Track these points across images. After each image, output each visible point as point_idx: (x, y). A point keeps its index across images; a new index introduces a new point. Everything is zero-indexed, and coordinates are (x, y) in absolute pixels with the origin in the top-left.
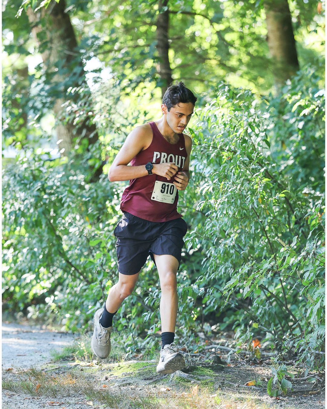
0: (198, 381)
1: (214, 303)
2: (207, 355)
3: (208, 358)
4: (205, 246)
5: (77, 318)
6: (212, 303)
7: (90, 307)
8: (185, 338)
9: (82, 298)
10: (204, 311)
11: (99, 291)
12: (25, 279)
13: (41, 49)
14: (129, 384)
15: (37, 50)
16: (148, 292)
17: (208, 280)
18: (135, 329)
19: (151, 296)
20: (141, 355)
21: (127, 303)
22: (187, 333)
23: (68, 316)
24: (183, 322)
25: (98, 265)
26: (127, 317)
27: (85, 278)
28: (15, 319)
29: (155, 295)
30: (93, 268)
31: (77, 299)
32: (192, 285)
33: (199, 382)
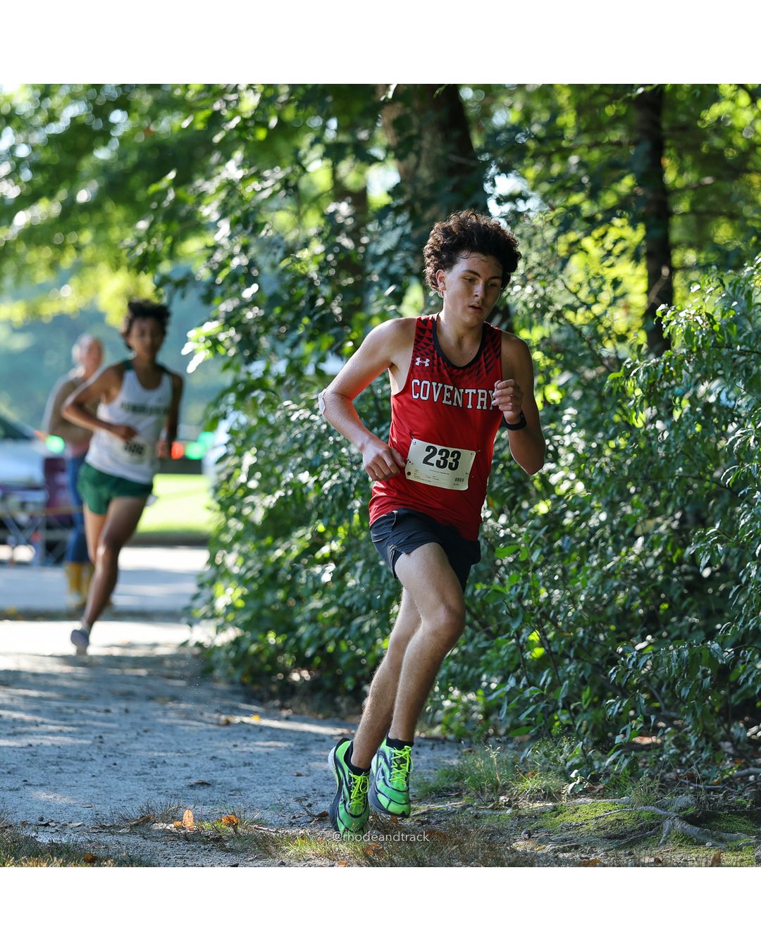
0: (720, 844)
1: (754, 679)
2: (739, 788)
3: (740, 795)
4: (736, 559)
5: (467, 710)
6: (750, 680)
7: (493, 686)
8: (692, 753)
9: (478, 667)
10: (733, 697)
11: (514, 652)
12: (360, 627)
13: (401, 151)
14: (576, 847)
15: (392, 155)
16: (616, 655)
17: (742, 630)
18: (589, 732)
19: (623, 663)
20: (601, 786)
21: (573, 679)
22: (696, 742)
23: (447, 703)
24: (689, 719)
25: (512, 598)
26: (572, 707)
27: (484, 625)
28: (337, 710)
29: (632, 662)
30: (501, 604)
31: (466, 668)
32: (709, 643)
33: (723, 846)
